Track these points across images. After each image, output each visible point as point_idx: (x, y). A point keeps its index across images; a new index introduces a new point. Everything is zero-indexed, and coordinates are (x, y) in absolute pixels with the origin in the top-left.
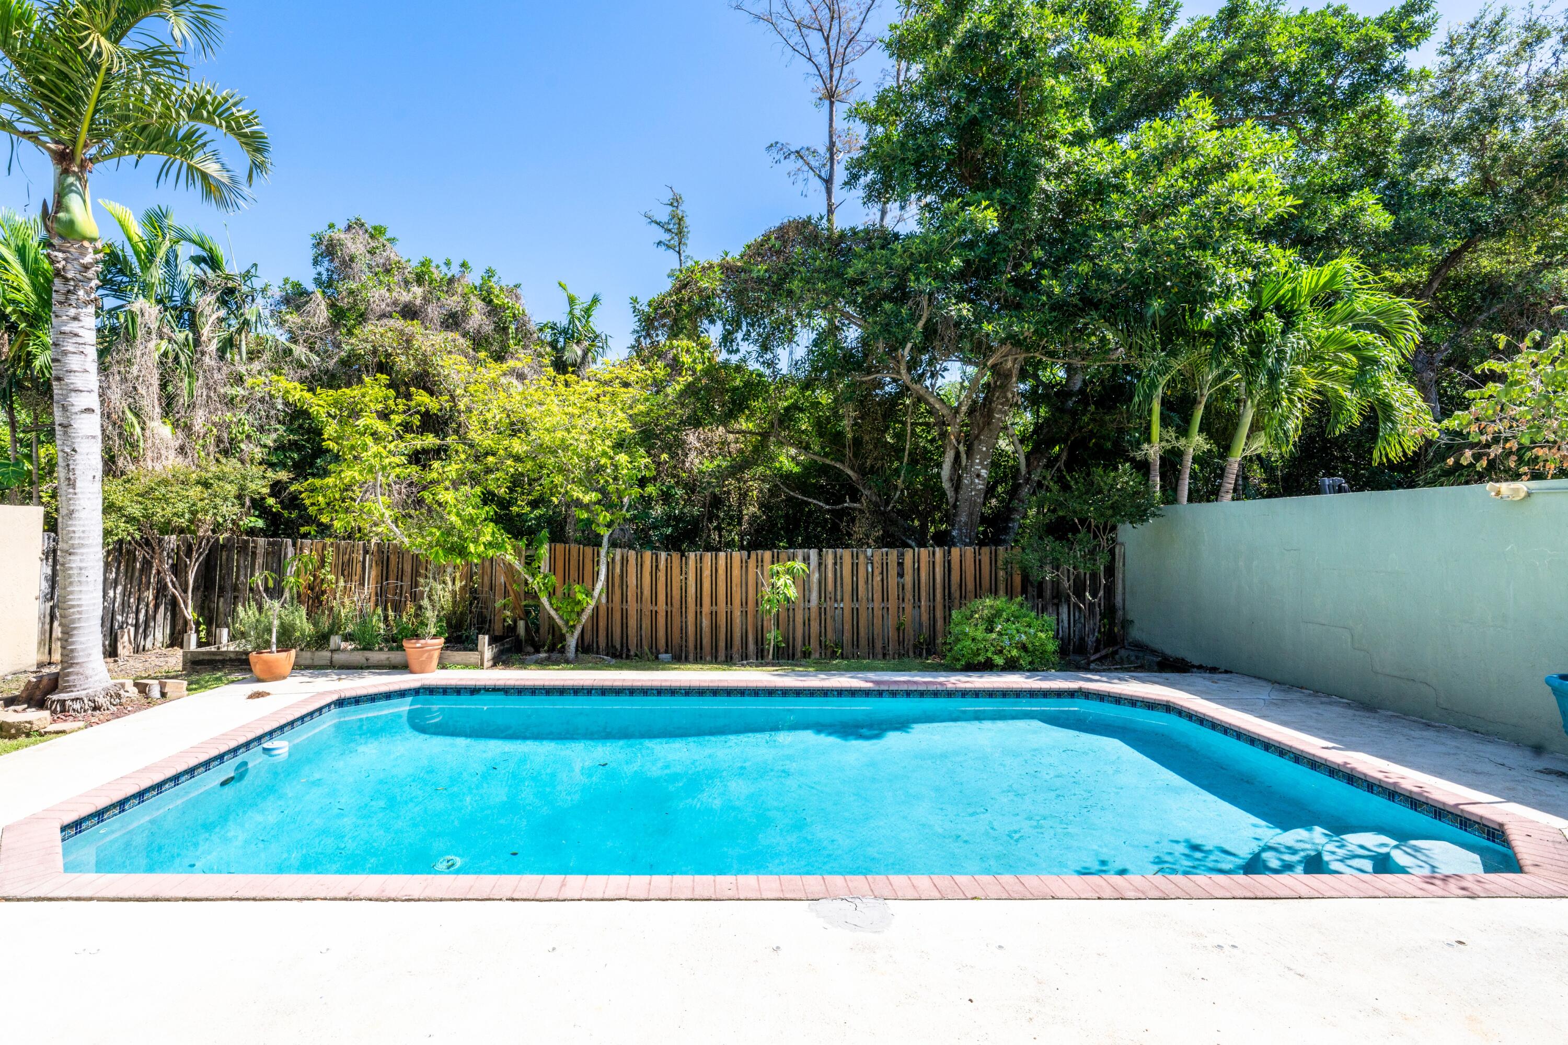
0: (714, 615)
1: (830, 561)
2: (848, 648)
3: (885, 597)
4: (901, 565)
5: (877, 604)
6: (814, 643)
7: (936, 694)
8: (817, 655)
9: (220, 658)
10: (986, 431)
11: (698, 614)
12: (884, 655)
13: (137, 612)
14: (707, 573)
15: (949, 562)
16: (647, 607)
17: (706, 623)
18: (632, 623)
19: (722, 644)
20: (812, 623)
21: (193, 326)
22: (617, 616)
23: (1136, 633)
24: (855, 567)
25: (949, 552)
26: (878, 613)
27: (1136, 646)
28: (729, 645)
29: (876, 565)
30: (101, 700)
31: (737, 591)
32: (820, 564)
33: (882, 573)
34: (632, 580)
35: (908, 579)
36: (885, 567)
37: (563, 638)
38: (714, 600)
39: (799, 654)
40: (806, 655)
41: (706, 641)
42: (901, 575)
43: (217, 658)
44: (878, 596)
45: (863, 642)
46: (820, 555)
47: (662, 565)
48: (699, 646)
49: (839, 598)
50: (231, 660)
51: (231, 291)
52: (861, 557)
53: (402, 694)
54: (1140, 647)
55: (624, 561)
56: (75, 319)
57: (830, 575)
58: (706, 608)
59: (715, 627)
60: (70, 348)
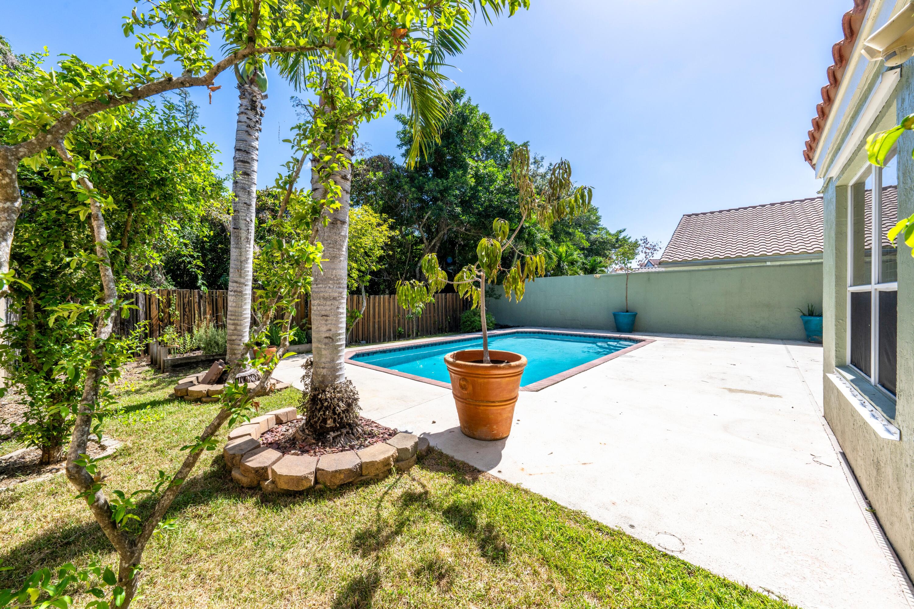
5: (428, 315)
6: (411, 331)
9: (195, 360)
20: (409, 324)
26: (428, 318)
28: (384, 335)
31: (387, 311)
38: (379, 317)
40: (409, 336)
43: (192, 361)
50: (202, 361)
58: (377, 320)
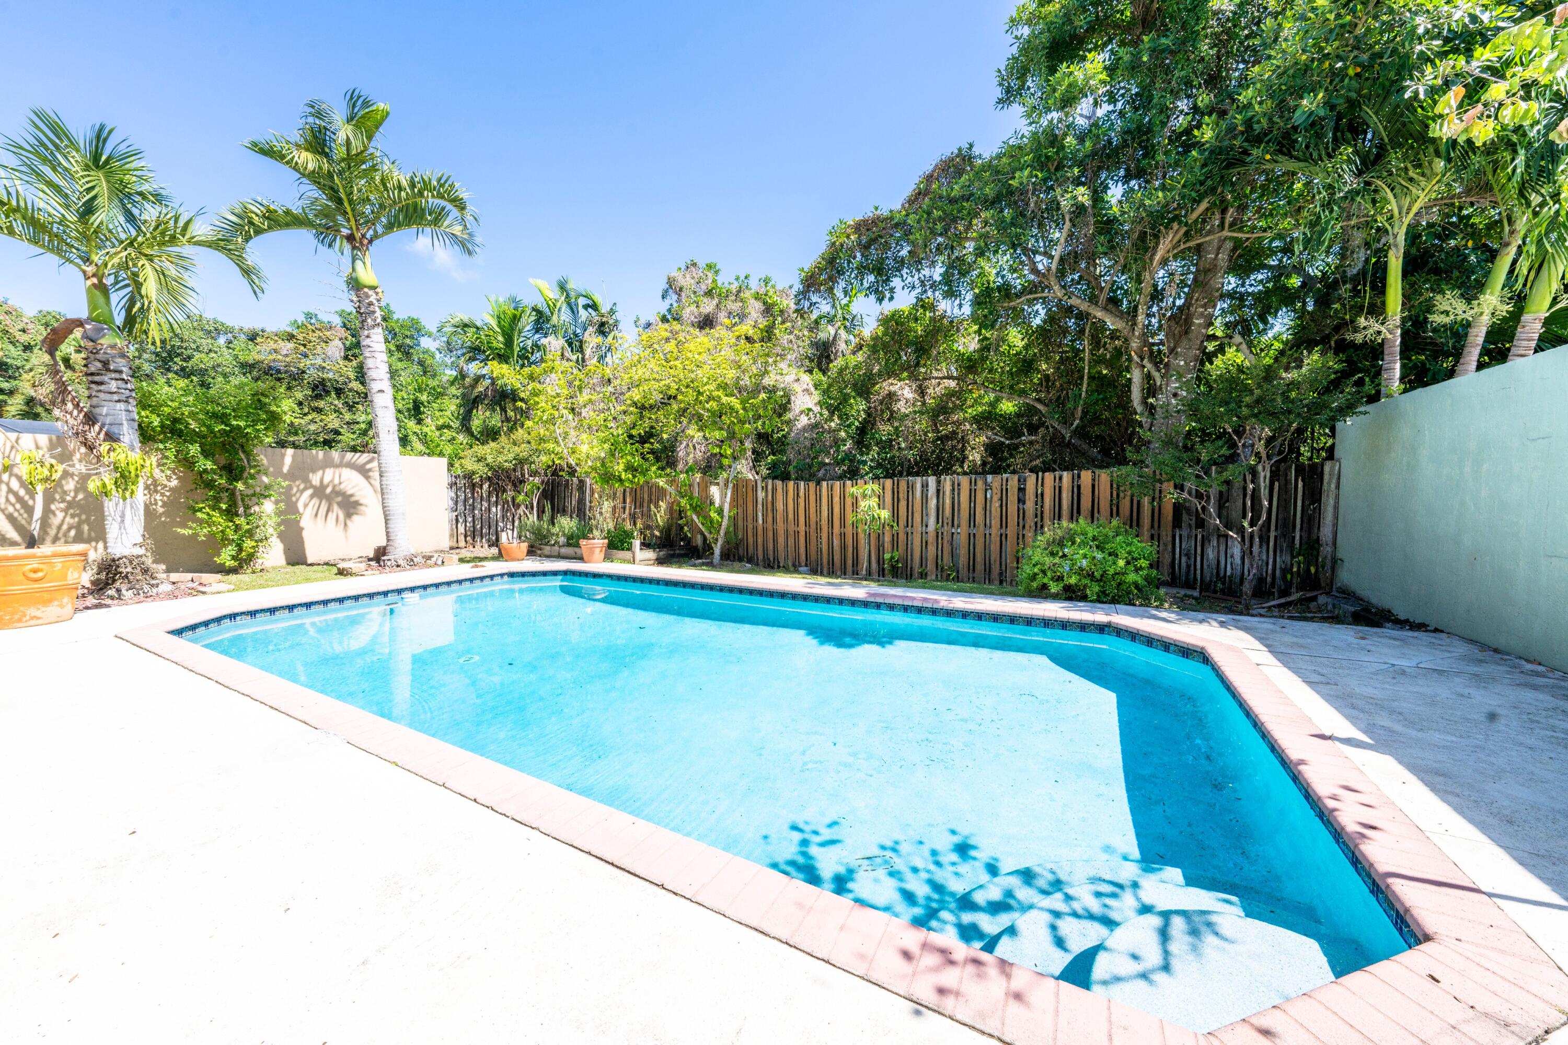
0: (843, 536)
1: (948, 488)
2: (964, 573)
3: (1004, 522)
4: (1022, 490)
5: (995, 531)
6: (931, 566)
7: (934, 612)
8: (934, 577)
10: (1184, 343)
11: (831, 535)
12: (1001, 582)
13: (513, 522)
14: (836, 499)
15: (1079, 487)
16: (792, 528)
17: (836, 542)
18: (781, 540)
19: (850, 562)
20: (929, 547)
21: (581, 349)
22: (770, 534)
23: (1345, 577)
24: (972, 493)
25: (1079, 477)
26: (996, 539)
27: (1344, 592)
28: (855, 563)
29: (995, 491)
30: (401, 562)
32: (938, 491)
33: (1001, 499)
34: (780, 506)
35: (1030, 505)
36: (1004, 492)
37: (710, 548)
39: (916, 575)
40: (923, 575)
41: (837, 558)
42: (1021, 501)
44: (996, 522)
45: (980, 567)
46: (939, 482)
47: (802, 493)
48: (831, 563)
49: (956, 523)
51: (602, 324)
52: (980, 483)
53: (555, 573)
54: (1348, 594)
55: (774, 489)
56: (368, 337)
57: (948, 501)
58: (837, 530)
59: (844, 547)
60: (367, 355)
